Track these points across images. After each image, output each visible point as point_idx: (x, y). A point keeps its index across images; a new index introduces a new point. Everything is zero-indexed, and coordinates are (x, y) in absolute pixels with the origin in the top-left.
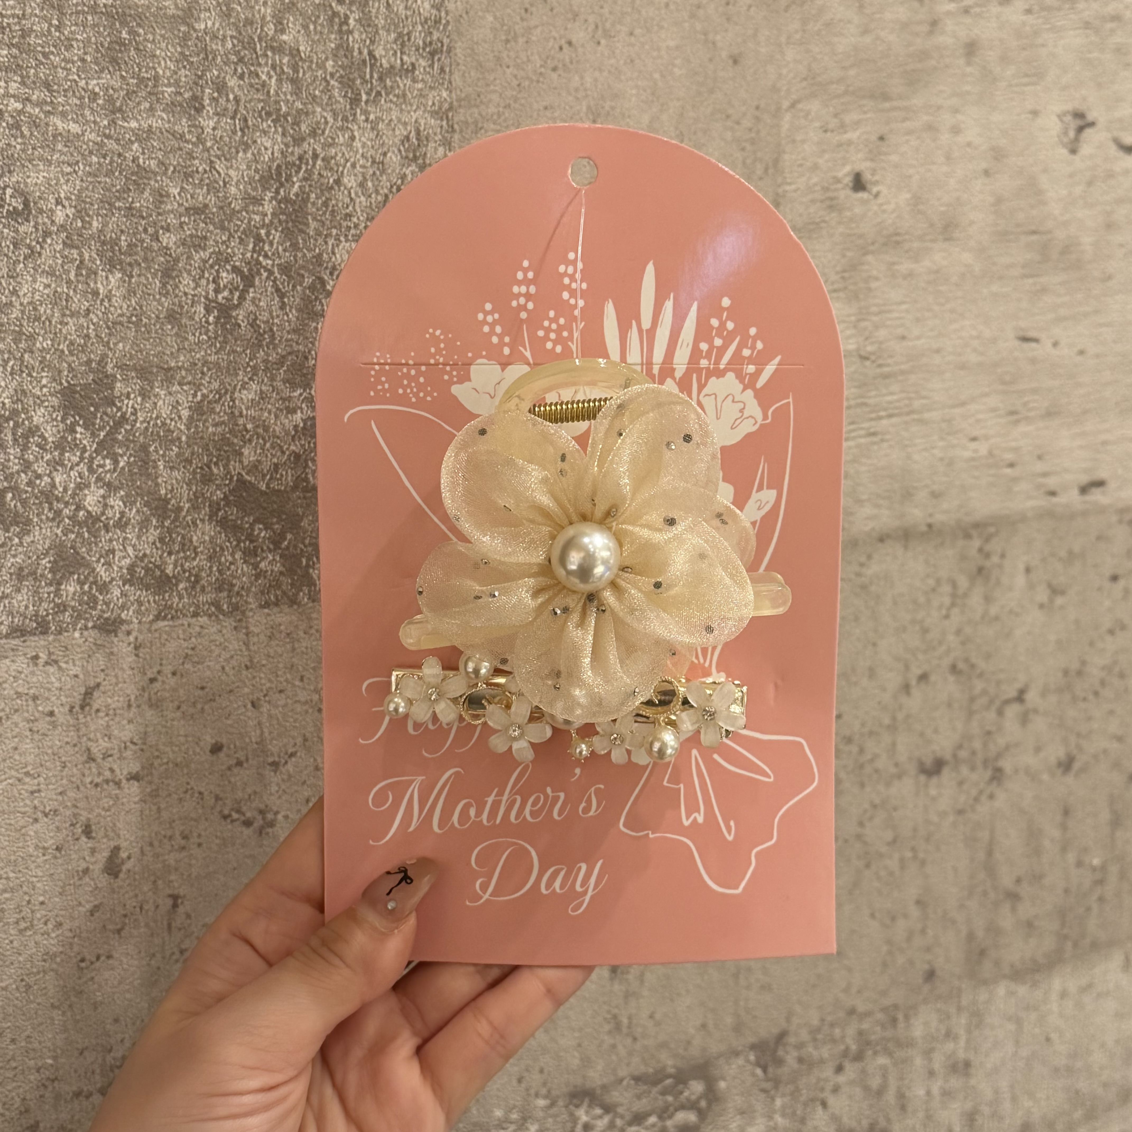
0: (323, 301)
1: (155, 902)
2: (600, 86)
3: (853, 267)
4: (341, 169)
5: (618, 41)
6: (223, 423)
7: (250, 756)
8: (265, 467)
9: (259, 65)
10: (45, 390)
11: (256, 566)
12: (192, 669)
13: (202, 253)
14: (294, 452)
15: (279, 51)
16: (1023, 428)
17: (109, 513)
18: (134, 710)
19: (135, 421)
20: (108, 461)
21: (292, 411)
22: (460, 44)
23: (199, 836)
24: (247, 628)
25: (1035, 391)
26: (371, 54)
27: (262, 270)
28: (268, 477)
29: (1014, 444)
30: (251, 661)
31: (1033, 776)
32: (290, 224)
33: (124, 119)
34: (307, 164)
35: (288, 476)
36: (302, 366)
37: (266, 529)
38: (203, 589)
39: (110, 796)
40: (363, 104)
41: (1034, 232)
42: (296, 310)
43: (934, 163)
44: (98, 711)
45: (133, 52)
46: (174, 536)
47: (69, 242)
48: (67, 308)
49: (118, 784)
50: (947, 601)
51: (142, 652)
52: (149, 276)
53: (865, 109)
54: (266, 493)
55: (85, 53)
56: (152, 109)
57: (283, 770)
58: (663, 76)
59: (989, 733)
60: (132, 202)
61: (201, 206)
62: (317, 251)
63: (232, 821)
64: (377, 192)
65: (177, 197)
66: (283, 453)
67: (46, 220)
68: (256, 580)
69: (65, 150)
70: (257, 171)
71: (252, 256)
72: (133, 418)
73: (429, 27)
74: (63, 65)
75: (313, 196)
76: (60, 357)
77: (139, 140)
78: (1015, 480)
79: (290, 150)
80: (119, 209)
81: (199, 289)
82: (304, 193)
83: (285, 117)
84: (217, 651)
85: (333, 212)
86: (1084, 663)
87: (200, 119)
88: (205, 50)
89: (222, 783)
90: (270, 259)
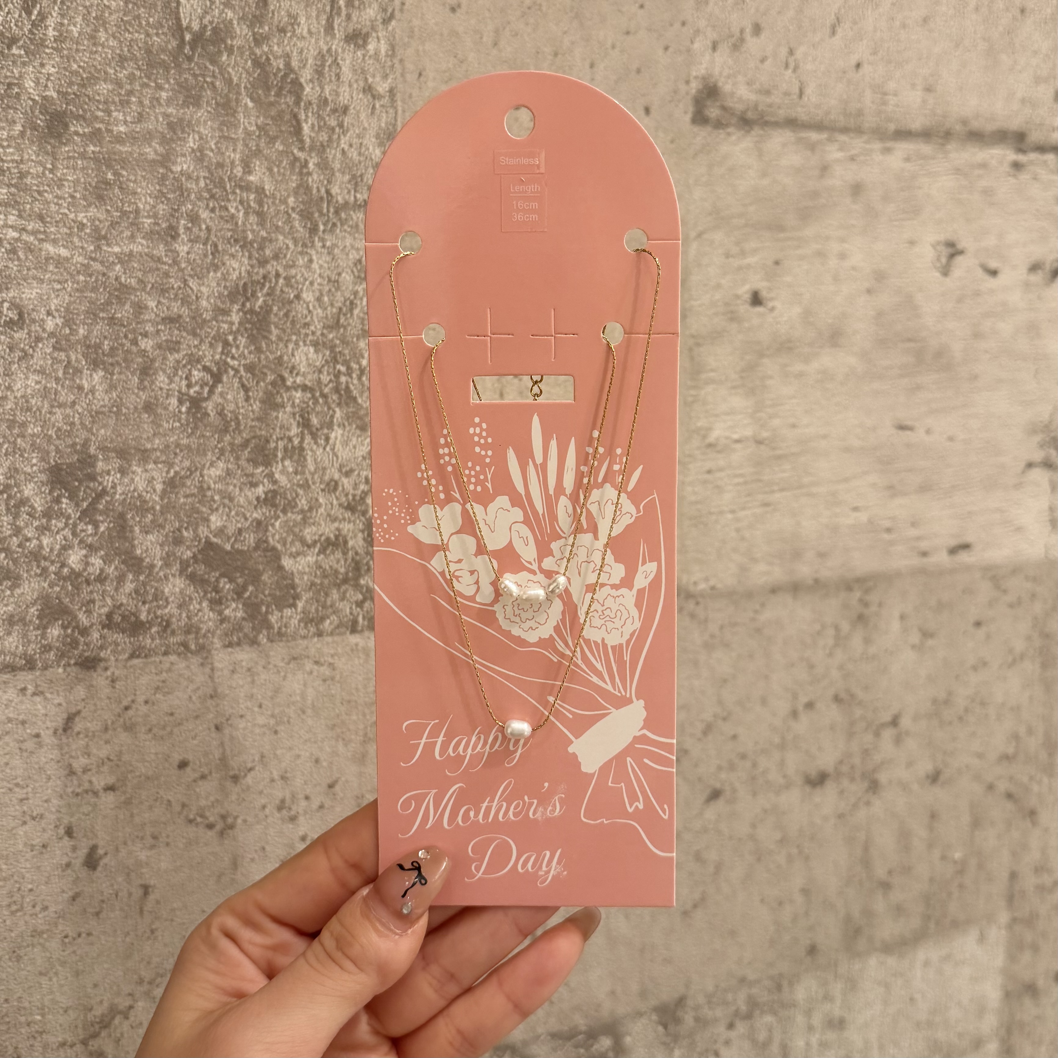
0: (284, 395)
1: (129, 890)
3: (751, 368)
4: (300, 286)
6: (193, 495)
7: (213, 771)
8: (231, 530)
9: (229, 200)
10: (35, 468)
11: (220, 613)
12: (162, 698)
13: (177, 356)
14: (257, 519)
15: (247, 189)
16: (898, 501)
17: (90, 569)
18: (110, 732)
19: (115, 493)
20: (90, 527)
21: (254, 485)
24: (212, 664)
25: (909, 470)
26: (328, 192)
27: (230, 370)
28: (233, 539)
29: (890, 514)
30: (215, 691)
31: (904, 787)
32: (255, 332)
33: (108, 245)
34: (270, 282)
35: (250, 539)
36: (263, 449)
37: (230, 581)
38: (173, 633)
39: (88, 803)
40: (321, 233)
41: (909, 340)
42: (260, 402)
43: (823, 284)
44: (79, 733)
45: (117, 190)
46: (148, 588)
47: (58, 346)
48: (55, 399)
49: (96, 794)
50: (831, 642)
51: (118, 685)
52: (129, 374)
53: (763, 239)
54: (231, 553)
55: (75, 191)
56: (132, 237)
57: (243, 782)
59: (867, 751)
60: (115, 313)
61: (176, 316)
62: (279, 353)
63: (197, 824)
64: (332, 305)
65: (155, 309)
66: (246, 519)
67: (38, 328)
68: (221, 624)
69: (56, 270)
70: (225, 287)
71: (221, 358)
72: (112, 491)
74: (56, 200)
75: (275, 308)
76: (49, 441)
77: (121, 262)
78: (891, 543)
79: (255, 271)
80: (103, 318)
81: (174, 385)
82: (268, 306)
83: (251, 243)
84: (185, 683)
85: (293, 322)
86: (950, 693)
87: (177, 245)
88: (181, 188)
89: (188, 793)
90: (237, 360)
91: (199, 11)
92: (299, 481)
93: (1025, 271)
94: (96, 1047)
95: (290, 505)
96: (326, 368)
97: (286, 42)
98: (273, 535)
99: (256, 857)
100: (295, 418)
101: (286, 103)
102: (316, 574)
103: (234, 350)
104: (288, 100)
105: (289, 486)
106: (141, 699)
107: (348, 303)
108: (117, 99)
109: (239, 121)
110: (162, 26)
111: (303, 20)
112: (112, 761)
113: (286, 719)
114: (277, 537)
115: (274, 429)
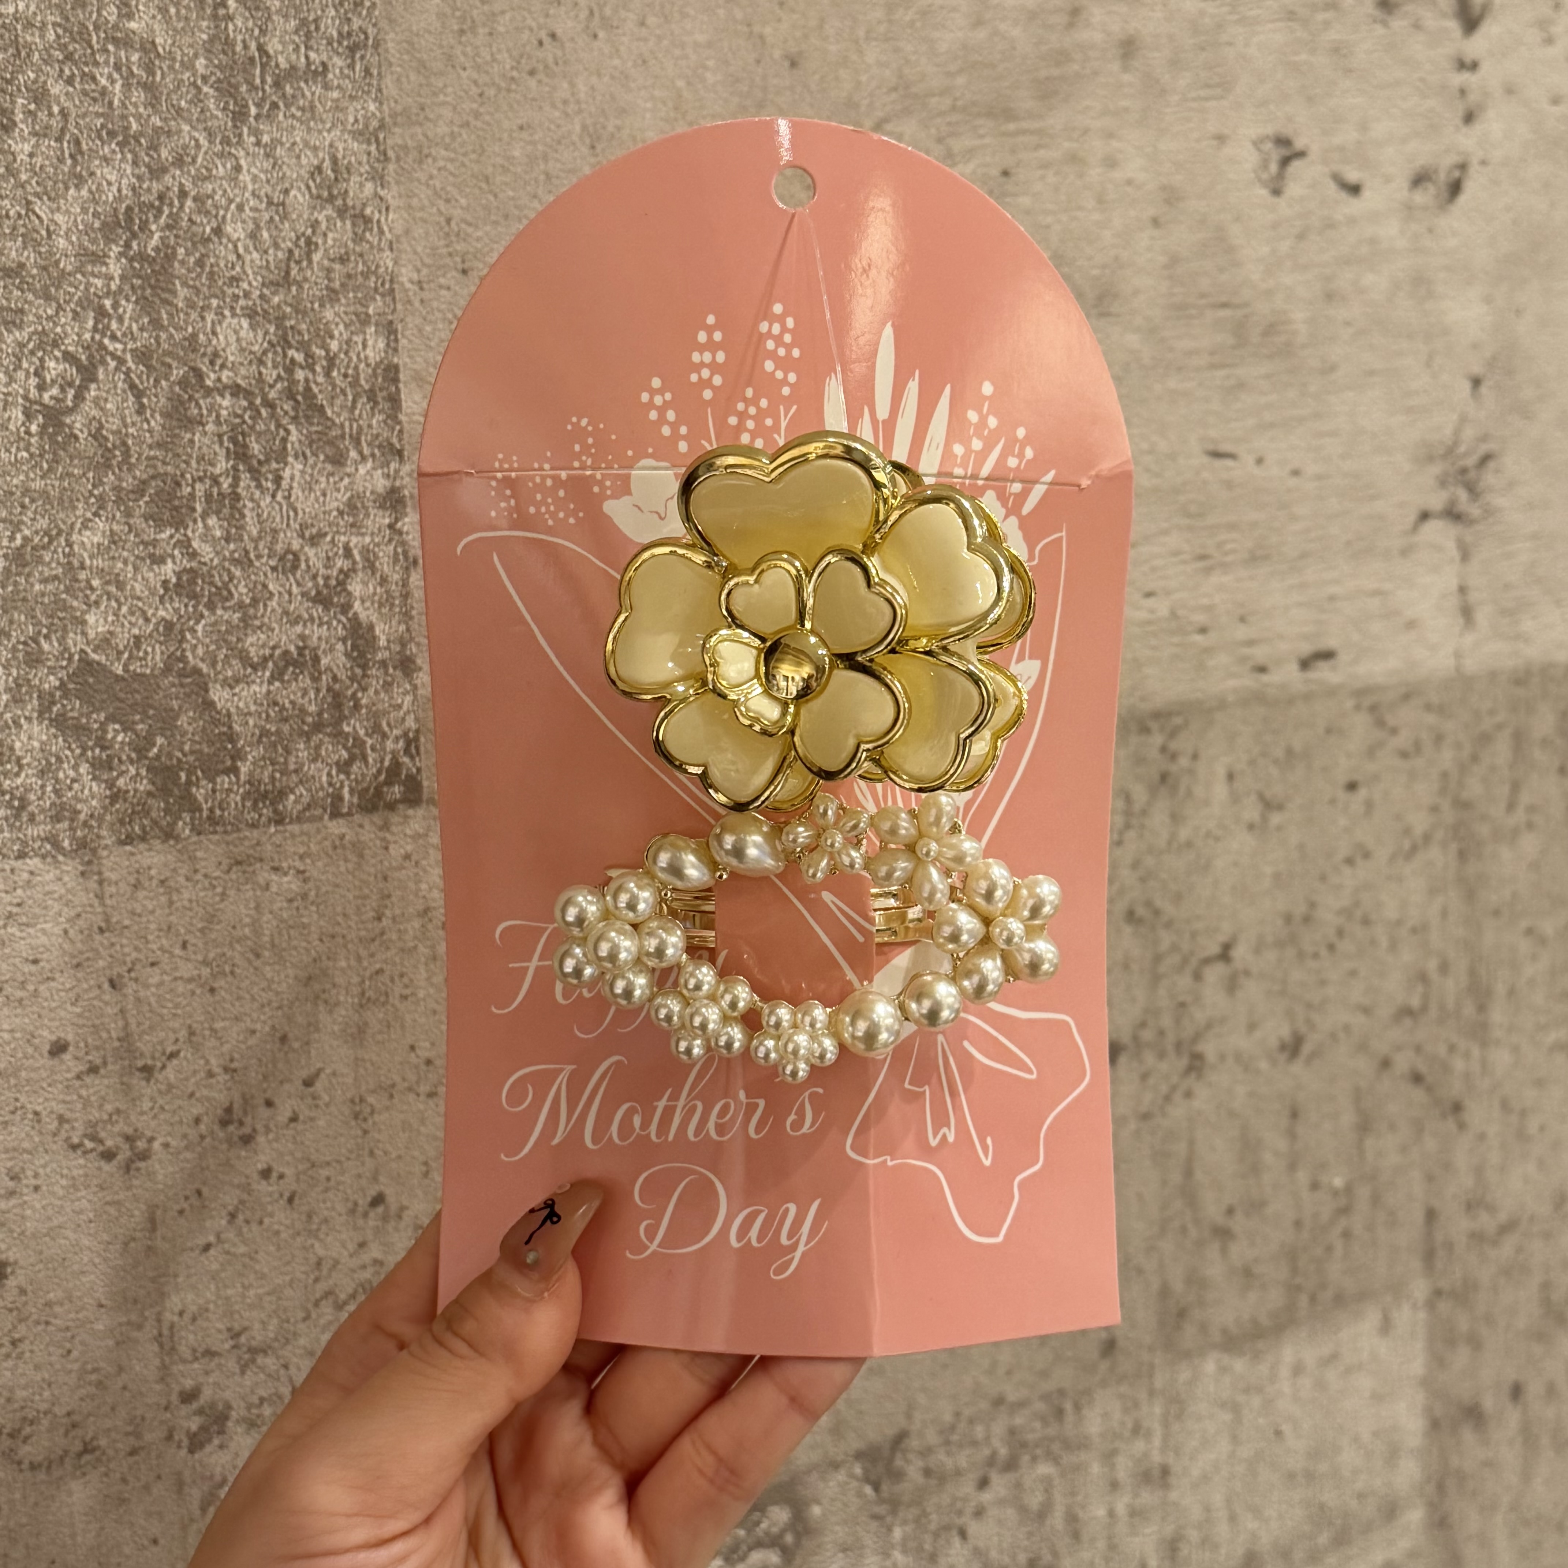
0: (201, 402)
2: (599, 98)
4: (222, 212)
5: (624, 34)
6: (56, 578)
7: (110, 1059)
8: (122, 639)
9: (96, 64)
11: (110, 784)
12: (18, 934)
13: (17, 334)
14: (163, 619)
15: (126, 44)
16: (1216, 579)
21: (161, 561)
22: (392, 35)
23: (36, 1176)
24: (100, 873)
25: (1232, 527)
26: (261, 49)
27: (109, 359)
28: (126, 655)
29: (1205, 601)
30: (107, 921)
31: (1246, 1064)
32: (148, 291)
34: (171, 205)
35: (155, 654)
36: (172, 496)
37: (125, 730)
38: (32, 819)
40: (252, 119)
41: (1225, 305)
42: (161, 414)
43: (1080, 208)
50: (1118, 820)
53: (982, 131)
54: (123, 679)
57: (160, 1077)
58: (689, 83)
59: (1182, 1005)
61: (14, 265)
62: (190, 330)
63: (85, 1153)
64: (276, 246)
66: (147, 620)
68: (112, 804)
70: (96, 215)
71: (93, 338)
73: (346, 12)
75: (181, 251)
78: (1208, 651)
79: (145, 186)
81: (15, 386)
82: (167, 247)
83: (136, 138)
84: (56, 907)
85: (211, 275)
86: (1312, 905)
87: (10, 142)
88: (15, 43)
89: (68, 1098)
90: (120, 342)
92: (232, 553)
93: (1406, 185)
95: (220, 596)
96: (270, 355)
98: (194, 648)
99: (187, 1207)
100: (221, 444)
102: (268, 716)
103: (114, 325)
105: (216, 562)
107: (302, 242)
113: (227, 969)
114: (200, 651)
115: (187, 463)
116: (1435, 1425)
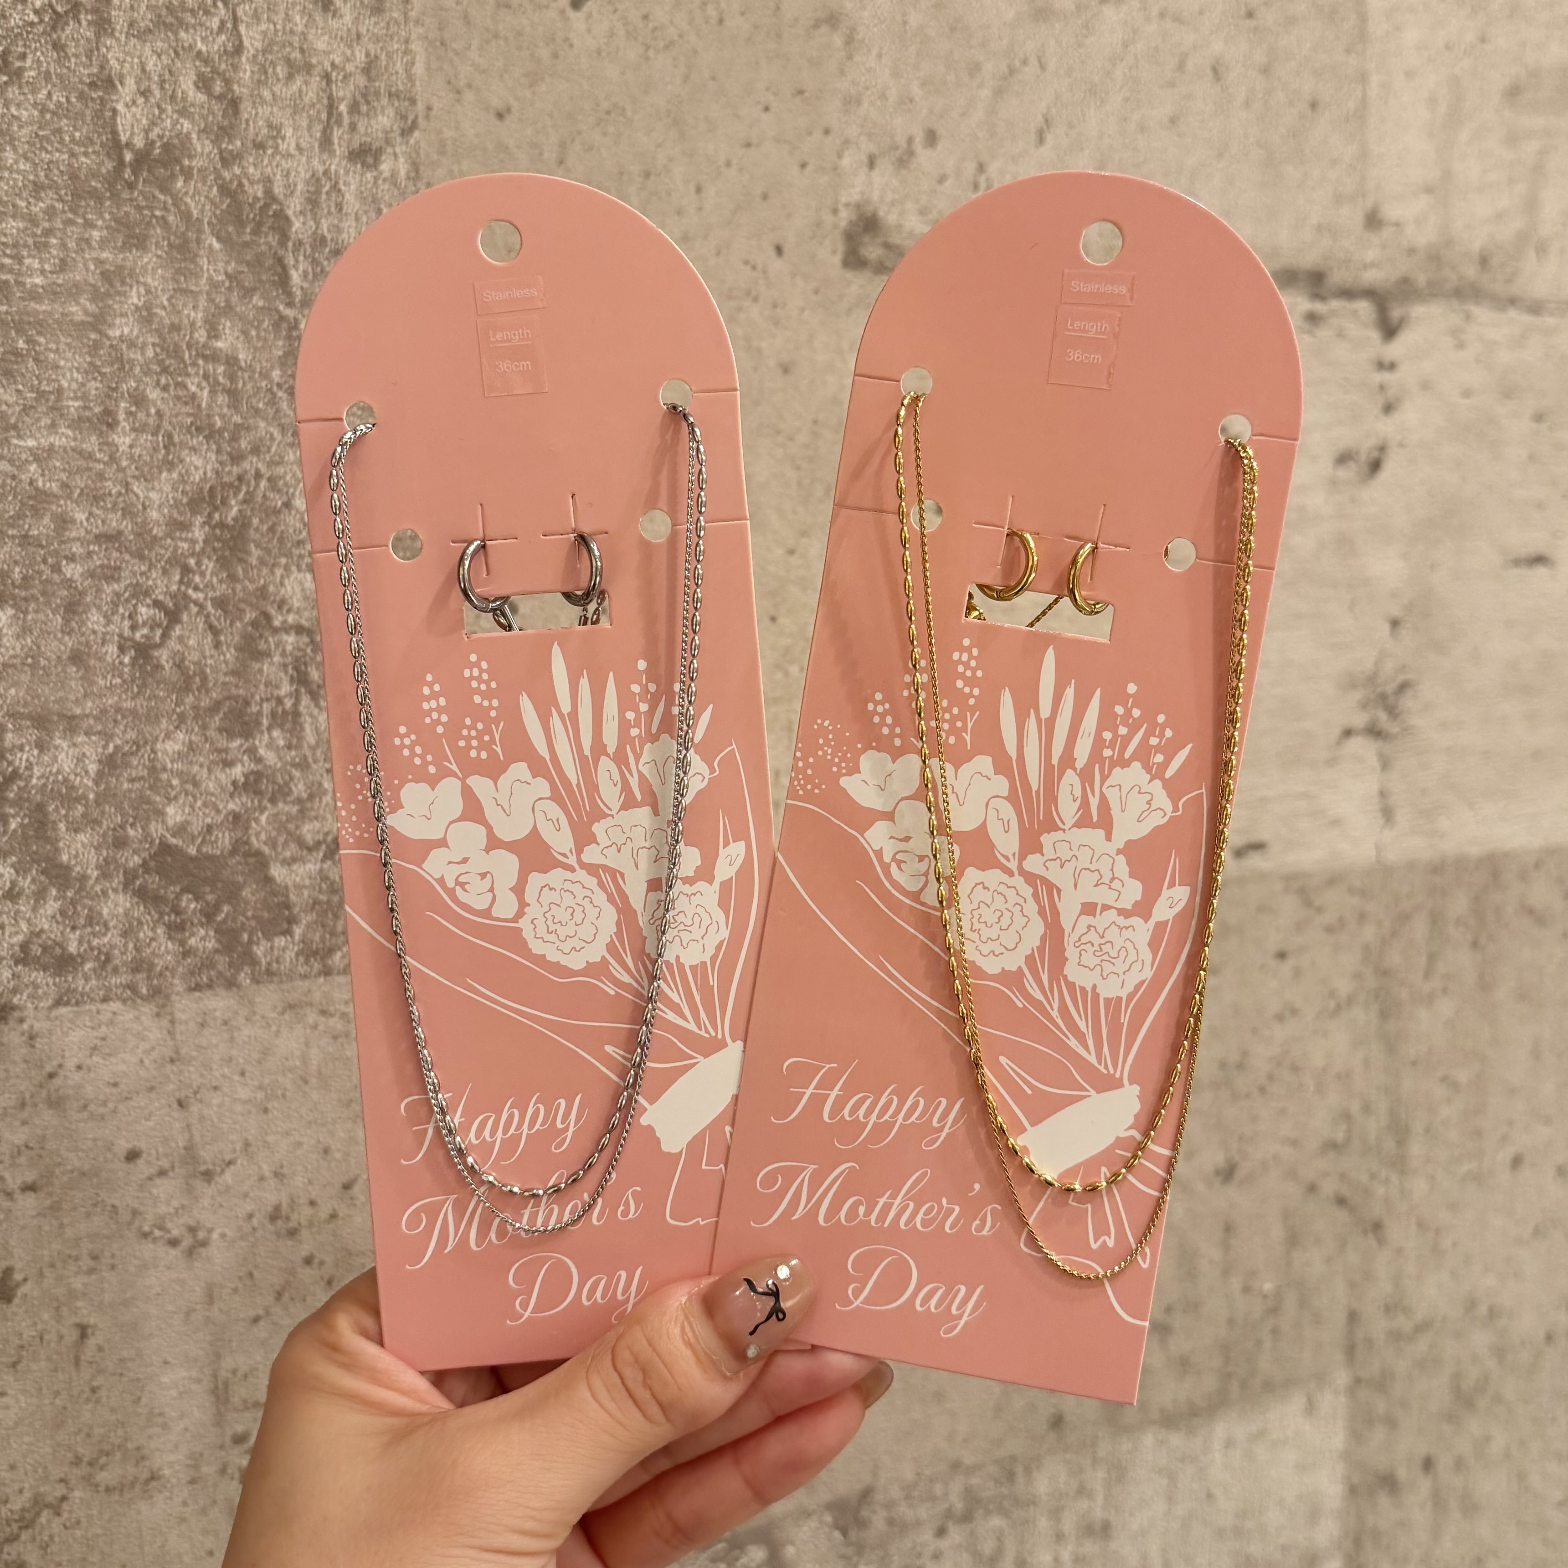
0: (270, 639)
1: (58, 1331)
4: (291, 490)
6: (141, 778)
7: (176, 1164)
8: (196, 827)
9: (188, 375)
11: (182, 943)
12: (101, 1061)
13: (116, 586)
14: (234, 811)
15: (213, 359)
18: (28, 1109)
19: (31, 776)
21: (228, 764)
23: (113, 1256)
24: (172, 1014)
28: (200, 840)
30: (177, 1052)
31: (1186, 1185)
32: (227, 553)
33: (20, 437)
34: (248, 485)
35: (224, 840)
36: (241, 714)
37: (197, 898)
38: (116, 970)
42: (236, 649)
45: (31, 364)
46: (79, 908)
49: (9, 1195)
51: (38, 1043)
52: (49, 612)
54: (196, 859)
56: (53, 426)
57: (220, 1181)
60: (29, 529)
61: (114, 532)
62: (262, 582)
63: (155, 1239)
65: (85, 524)
66: (218, 812)
68: (183, 959)
70: (184, 492)
71: (179, 589)
72: (27, 773)
75: (255, 521)
77: (37, 459)
79: (227, 469)
80: (13, 537)
81: (112, 627)
82: (245, 517)
83: (220, 432)
84: (134, 1041)
85: (281, 540)
86: (1245, 1054)
87: (115, 436)
88: (121, 359)
89: (141, 1195)
90: (202, 591)
91: (144, 121)
92: (293, 759)
93: (1330, 464)
94: (14, 1556)
95: (281, 792)
97: (266, 162)
98: (258, 835)
99: (240, 1286)
100: (286, 672)
101: (267, 243)
102: (320, 888)
103: (197, 579)
104: (270, 239)
105: (279, 765)
106: (71, 1063)
108: (30, 241)
109: (202, 269)
110: (92, 143)
111: (288, 132)
112: (32, 1149)
113: (279, 1092)
114: (263, 836)
115: (256, 686)
116: (1353, 1490)
